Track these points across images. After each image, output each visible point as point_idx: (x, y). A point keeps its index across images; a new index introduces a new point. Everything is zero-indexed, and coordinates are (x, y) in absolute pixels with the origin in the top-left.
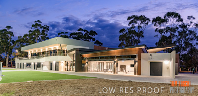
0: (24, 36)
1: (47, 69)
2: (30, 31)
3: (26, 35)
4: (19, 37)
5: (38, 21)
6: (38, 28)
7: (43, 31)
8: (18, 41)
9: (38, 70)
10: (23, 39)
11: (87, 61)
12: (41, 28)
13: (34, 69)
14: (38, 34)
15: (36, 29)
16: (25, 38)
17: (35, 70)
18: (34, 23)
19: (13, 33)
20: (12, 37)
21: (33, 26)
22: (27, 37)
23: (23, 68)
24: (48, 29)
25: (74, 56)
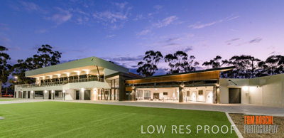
0: (27, 61)
1: (71, 99)
2: (35, 56)
3: (29, 60)
4: (19, 61)
5: (47, 45)
6: (48, 53)
7: (53, 58)
8: (16, 66)
9: (57, 100)
10: (25, 64)
11: (134, 88)
12: (51, 53)
13: (50, 98)
14: (47, 60)
15: (44, 53)
16: (28, 63)
17: (52, 100)
18: (42, 48)
19: (8, 56)
21: (40, 50)
22: (32, 62)
23: (29, 97)
24: (60, 56)
25: (113, 81)
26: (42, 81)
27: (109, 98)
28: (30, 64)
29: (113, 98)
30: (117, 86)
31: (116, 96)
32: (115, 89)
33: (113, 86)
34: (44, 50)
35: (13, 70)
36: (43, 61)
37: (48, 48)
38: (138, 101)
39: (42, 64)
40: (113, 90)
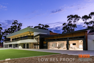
2: (11, 27)
3: (9, 29)
5: (16, 21)
6: (16, 24)
7: (19, 26)
9: (16, 49)
10: (7, 31)
13: (14, 48)
14: (16, 28)
15: (15, 25)
16: (8, 31)
19: (2, 28)
20: (2, 30)
21: (13, 23)
22: (10, 30)
28: (10, 31)
39: (14, 31)
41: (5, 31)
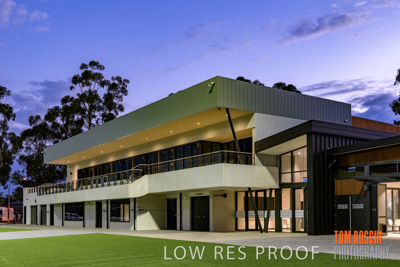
0: (47, 118)
1: (154, 226)
2: (64, 100)
3: (52, 114)
5: (93, 64)
6: (95, 86)
8: (26, 134)
9: (116, 231)
10: (44, 126)
12: (103, 84)
13: (99, 225)
14: (92, 108)
15: (86, 89)
16: (50, 124)
17: (103, 231)
18: (80, 73)
21: (75, 80)
22: (59, 120)
23: (52, 223)
24: (124, 91)
25: (286, 160)
26: (81, 173)
27: (272, 224)
28: (55, 125)
29: (287, 223)
30: (300, 177)
31: (300, 214)
32: (294, 187)
33: (287, 179)
34: (86, 77)
35: (21, 147)
36: (82, 111)
37: (95, 71)
38: (390, 235)
39: (80, 123)
40: (286, 194)
41: (28, 127)
